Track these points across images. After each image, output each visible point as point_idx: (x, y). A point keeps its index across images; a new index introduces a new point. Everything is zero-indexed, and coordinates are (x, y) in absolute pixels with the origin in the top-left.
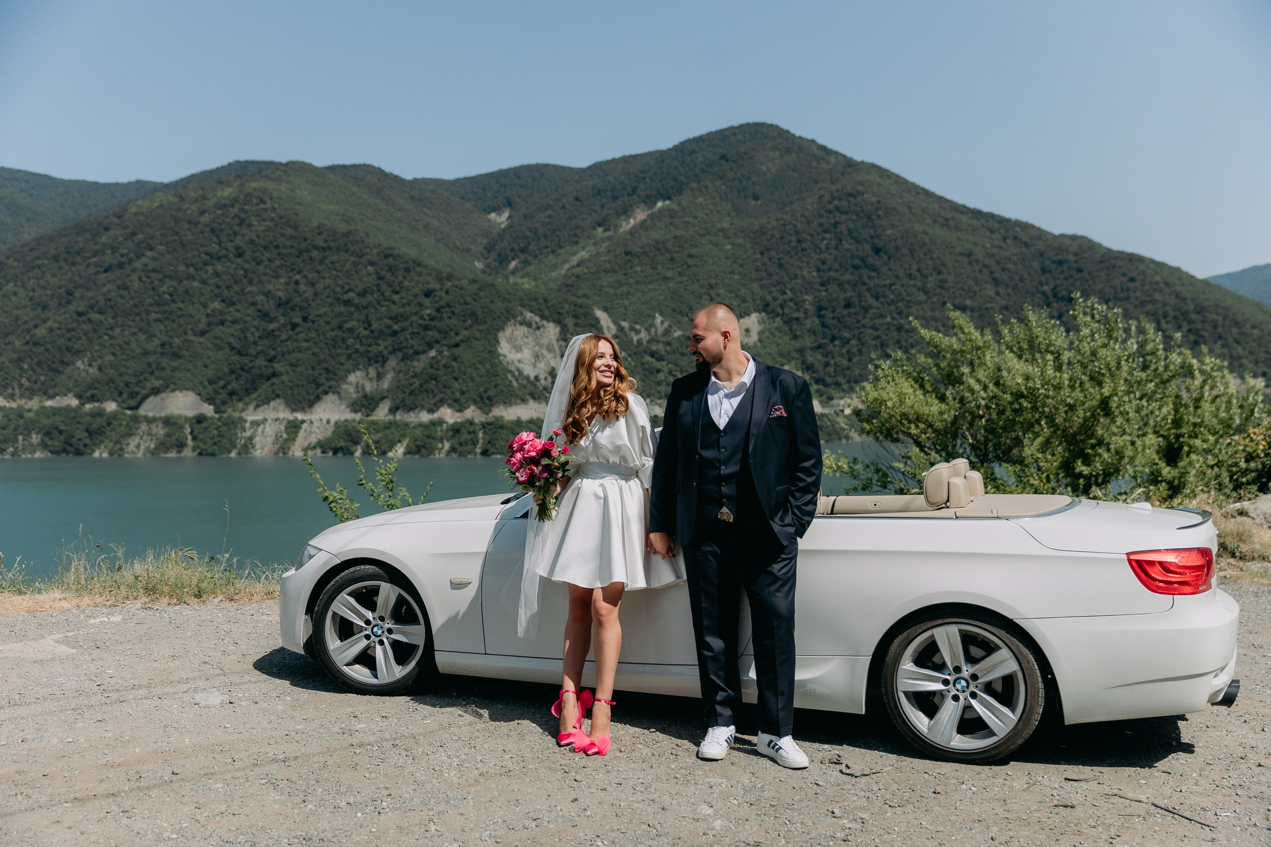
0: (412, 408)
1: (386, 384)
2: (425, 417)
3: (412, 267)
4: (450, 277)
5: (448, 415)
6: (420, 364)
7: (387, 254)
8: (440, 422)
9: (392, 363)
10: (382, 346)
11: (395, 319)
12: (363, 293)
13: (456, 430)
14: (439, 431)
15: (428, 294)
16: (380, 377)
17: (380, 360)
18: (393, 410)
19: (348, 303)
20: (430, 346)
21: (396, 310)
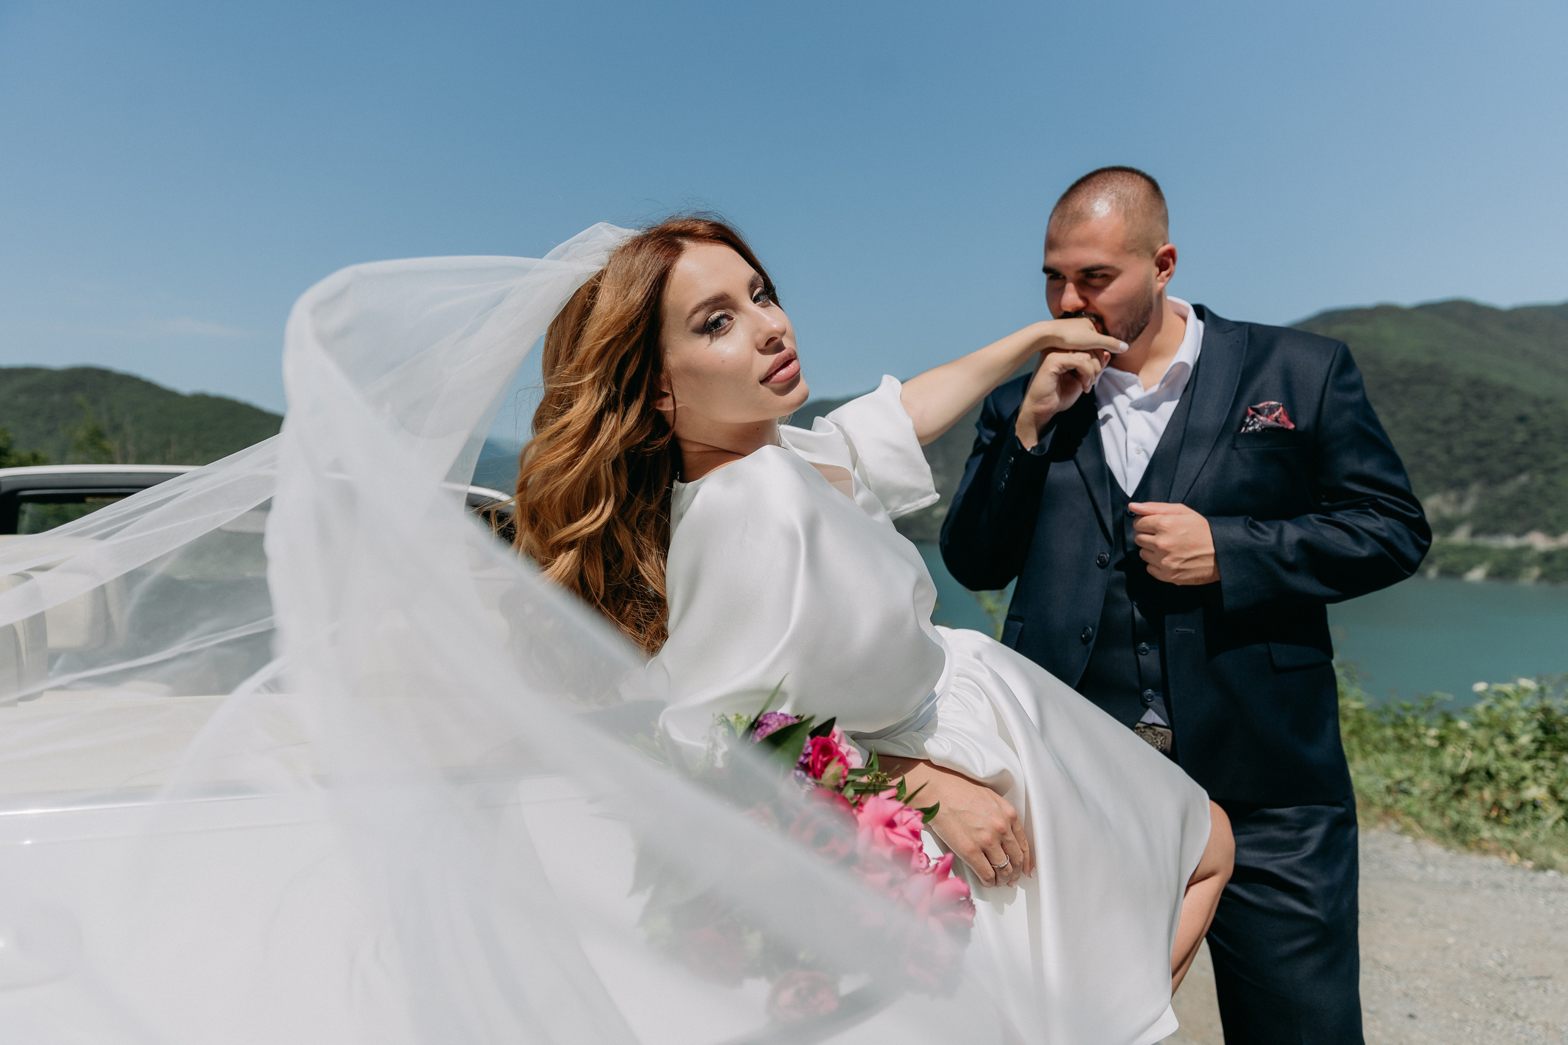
0: (1496, 531)
1: (1468, 507)
2: (1510, 542)
3: (1503, 393)
4: (1549, 401)
5: (1539, 541)
6: (1508, 489)
7: (1476, 383)
8: (1528, 548)
9: (1475, 488)
10: (1465, 471)
11: (1482, 444)
12: (1446, 421)
13: (1548, 557)
14: (1527, 557)
15: (1522, 419)
16: (1461, 501)
17: (1461, 485)
18: (1474, 533)
19: (1429, 431)
20: (1520, 470)
21: (1482, 436)
